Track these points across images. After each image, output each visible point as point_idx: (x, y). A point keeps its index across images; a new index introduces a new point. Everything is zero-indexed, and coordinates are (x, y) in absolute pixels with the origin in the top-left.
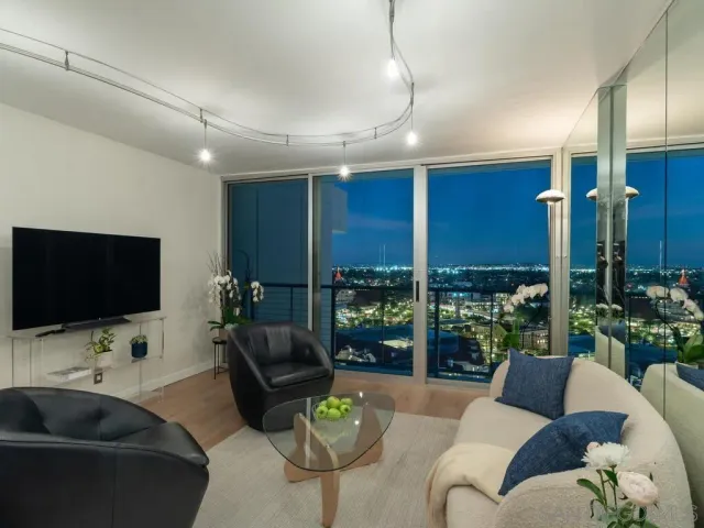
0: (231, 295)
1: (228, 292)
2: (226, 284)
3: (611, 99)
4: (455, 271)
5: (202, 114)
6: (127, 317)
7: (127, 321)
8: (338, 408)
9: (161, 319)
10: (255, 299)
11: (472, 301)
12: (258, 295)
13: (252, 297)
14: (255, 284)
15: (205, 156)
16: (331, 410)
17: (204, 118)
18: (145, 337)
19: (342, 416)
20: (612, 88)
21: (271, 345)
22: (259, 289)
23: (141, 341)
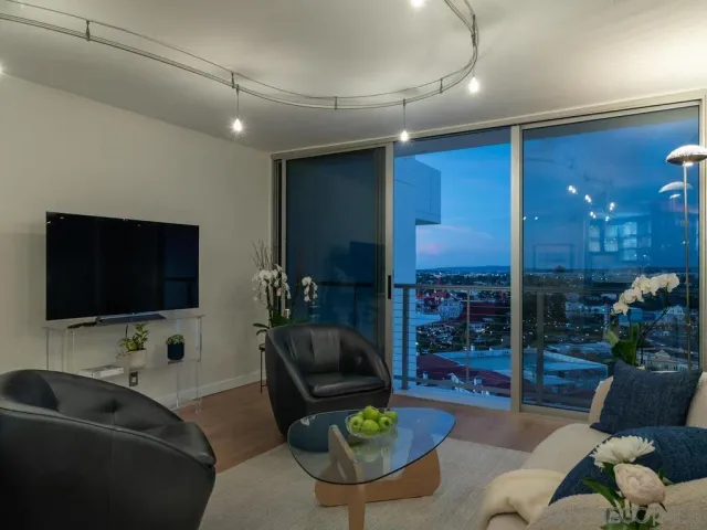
1: (275, 290)
2: (274, 280)
5: (234, 78)
6: (161, 313)
7: (162, 318)
8: (377, 420)
9: (199, 317)
10: (307, 299)
12: (311, 293)
13: (303, 296)
14: (307, 280)
15: (238, 126)
16: (367, 421)
17: (236, 83)
18: (181, 337)
19: (381, 430)
21: (316, 352)
22: (311, 286)
23: (177, 341)
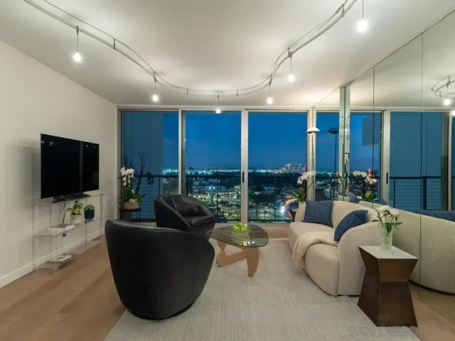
0: (125, 184)
3: (344, 89)
4: (209, 173)
5: (154, 74)
6: (85, 193)
9: (102, 195)
11: (221, 192)
15: (155, 98)
18: (93, 206)
20: (345, 87)
23: (90, 209)
